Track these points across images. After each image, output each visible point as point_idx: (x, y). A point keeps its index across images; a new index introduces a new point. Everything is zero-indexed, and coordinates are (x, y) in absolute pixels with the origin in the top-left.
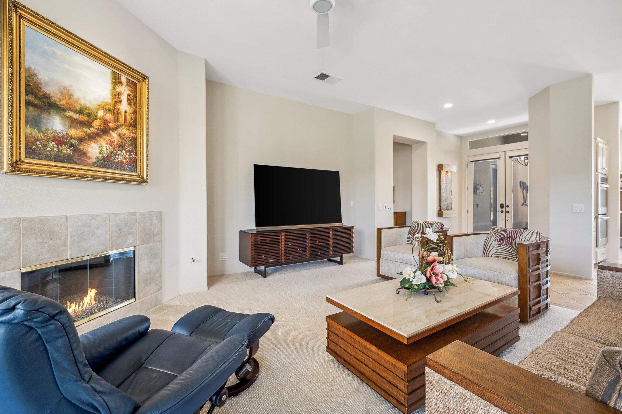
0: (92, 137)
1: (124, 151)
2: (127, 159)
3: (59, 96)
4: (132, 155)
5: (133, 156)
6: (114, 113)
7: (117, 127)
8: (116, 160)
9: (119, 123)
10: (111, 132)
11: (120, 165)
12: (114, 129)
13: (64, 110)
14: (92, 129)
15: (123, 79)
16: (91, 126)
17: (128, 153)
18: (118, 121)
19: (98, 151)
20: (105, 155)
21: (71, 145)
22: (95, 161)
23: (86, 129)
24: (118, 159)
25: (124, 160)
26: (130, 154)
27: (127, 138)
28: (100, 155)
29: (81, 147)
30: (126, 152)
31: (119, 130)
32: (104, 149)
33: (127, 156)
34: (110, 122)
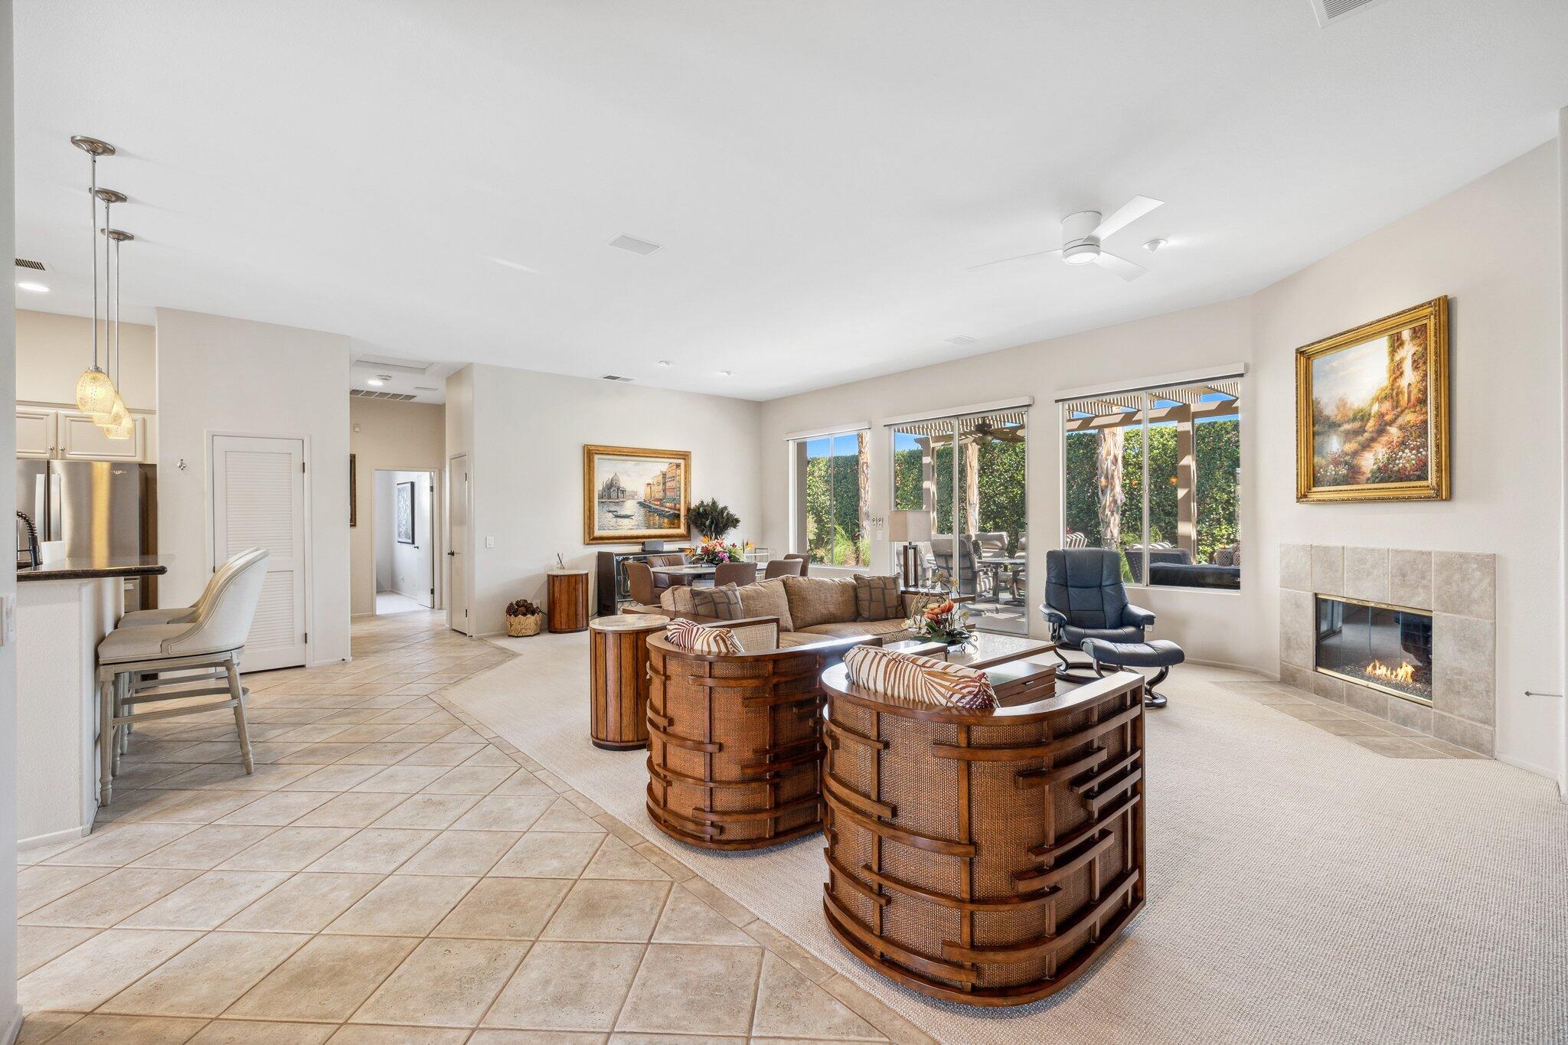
0: (1366, 446)
1: (1407, 451)
2: (1413, 462)
3: (1336, 412)
4: (1421, 453)
5: (1424, 453)
6: (1392, 398)
7: (1397, 417)
8: (1396, 468)
9: (1399, 410)
10: (1388, 428)
11: (1401, 476)
12: (1391, 423)
13: (1340, 426)
14: (1367, 435)
15: (1406, 334)
16: (1365, 431)
17: (1414, 452)
18: (1397, 407)
19: (1373, 462)
20: (1381, 465)
21: (1346, 463)
22: (1370, 476)
23: (1360, 439)
24: (1398, 464)
25: (1408, 465)
26: (1419, 452)
27: (1411, 427)
28: (1375, 467)
29: (1355, 462)
30: (1411, 450)
31: (1400, 421)
32: (1380, 457)
33: (1413, 457)
34: (1387, 414)
